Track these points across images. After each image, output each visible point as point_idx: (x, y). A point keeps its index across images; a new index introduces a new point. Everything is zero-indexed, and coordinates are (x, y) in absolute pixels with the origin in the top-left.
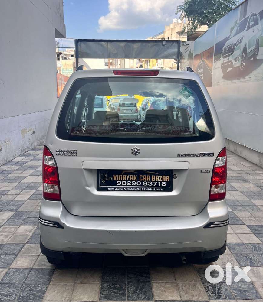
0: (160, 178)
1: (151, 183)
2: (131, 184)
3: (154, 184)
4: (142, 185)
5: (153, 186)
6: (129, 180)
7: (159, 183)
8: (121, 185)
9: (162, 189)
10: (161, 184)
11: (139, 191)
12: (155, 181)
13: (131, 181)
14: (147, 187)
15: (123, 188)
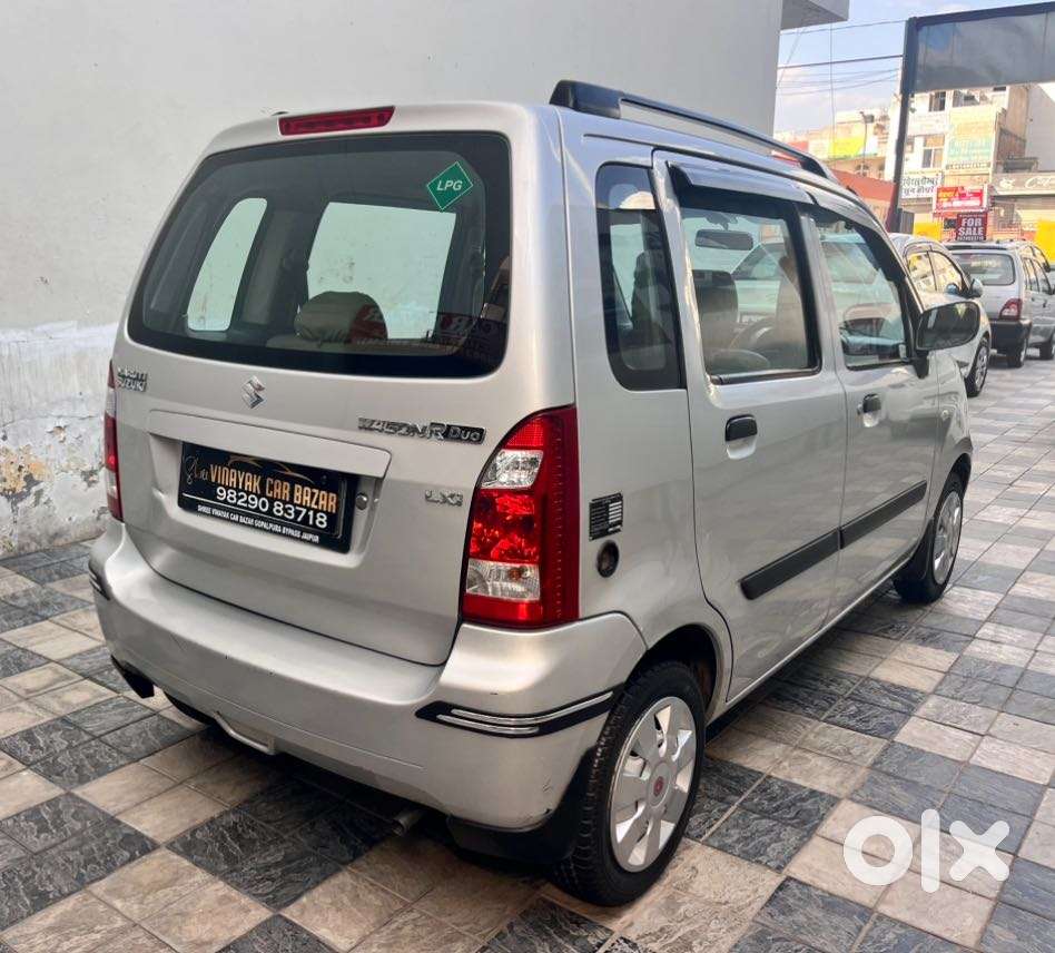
0: (313, 494)
1: (292, 512)
2: (247, 502)
3: (298, 513)
4: (270, 512)
5: (295, 520)
6: (243, 490)
7: (311, 513)
8: (225, 501)
9: (316, 539)
10: (315, 518)
12: (301, 505)
13: (248, 493)
14: (282, 522)
15: (229, 511)
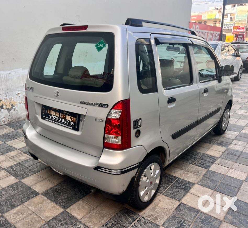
0: (70, 118)
1: (66, 121)
2: (56, 118)
3: (67, 122)
4: (61, 121)
7: (70, 122)
8: (51, 118)
9: (71, 128)
11: (59, 125)
12: (68, 120)
13: (56, 117)
14: (64, 123)
15: (53, 120)
